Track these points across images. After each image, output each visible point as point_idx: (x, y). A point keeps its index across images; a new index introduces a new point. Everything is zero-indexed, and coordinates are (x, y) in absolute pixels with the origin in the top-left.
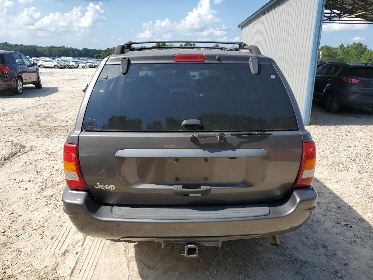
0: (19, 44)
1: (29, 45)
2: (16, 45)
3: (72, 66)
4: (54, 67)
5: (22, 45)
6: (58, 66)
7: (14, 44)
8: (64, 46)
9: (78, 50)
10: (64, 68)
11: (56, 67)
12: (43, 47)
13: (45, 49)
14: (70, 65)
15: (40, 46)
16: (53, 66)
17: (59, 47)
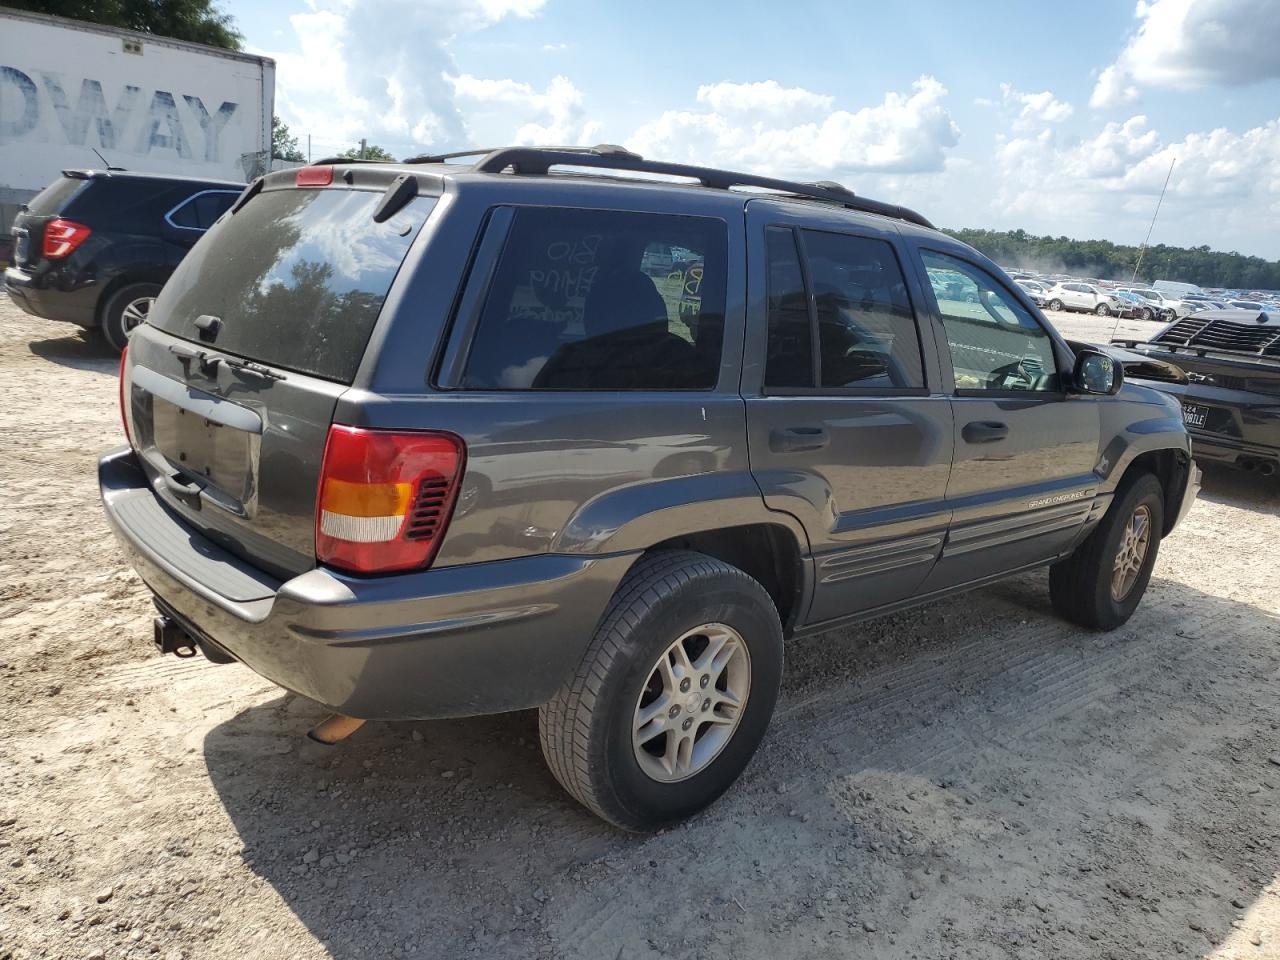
0: (1055, 236)
1: (1086, 240)
2: (1048, 240)
3: (1165, 311)
4: (1094, 312)
5: (1064, 239)
6: (1108, 309)
7: (1041, 235)
8: (1205, 248)
9: (1260, 263)
10: (1133, 319)
11: (1102, 310)
12: (1131, 246)
13: (1133, 256)
14: (1157, 309)
15: (1121, 244)
16: (1093, 307)
17: (1187, 248)
